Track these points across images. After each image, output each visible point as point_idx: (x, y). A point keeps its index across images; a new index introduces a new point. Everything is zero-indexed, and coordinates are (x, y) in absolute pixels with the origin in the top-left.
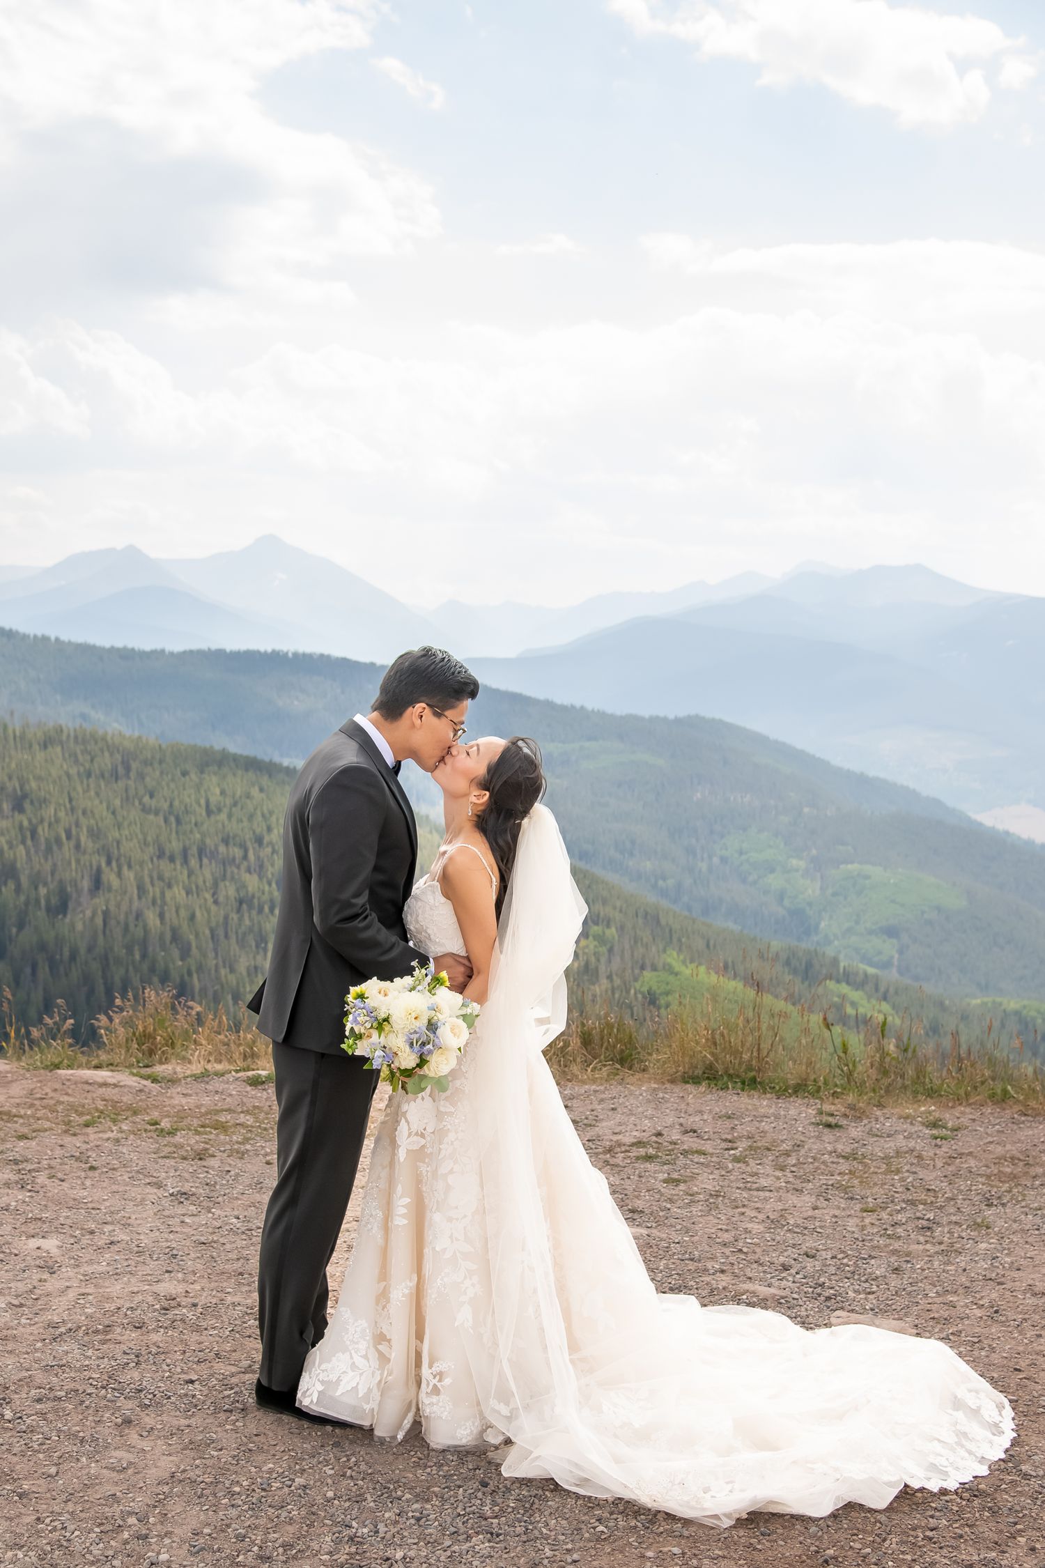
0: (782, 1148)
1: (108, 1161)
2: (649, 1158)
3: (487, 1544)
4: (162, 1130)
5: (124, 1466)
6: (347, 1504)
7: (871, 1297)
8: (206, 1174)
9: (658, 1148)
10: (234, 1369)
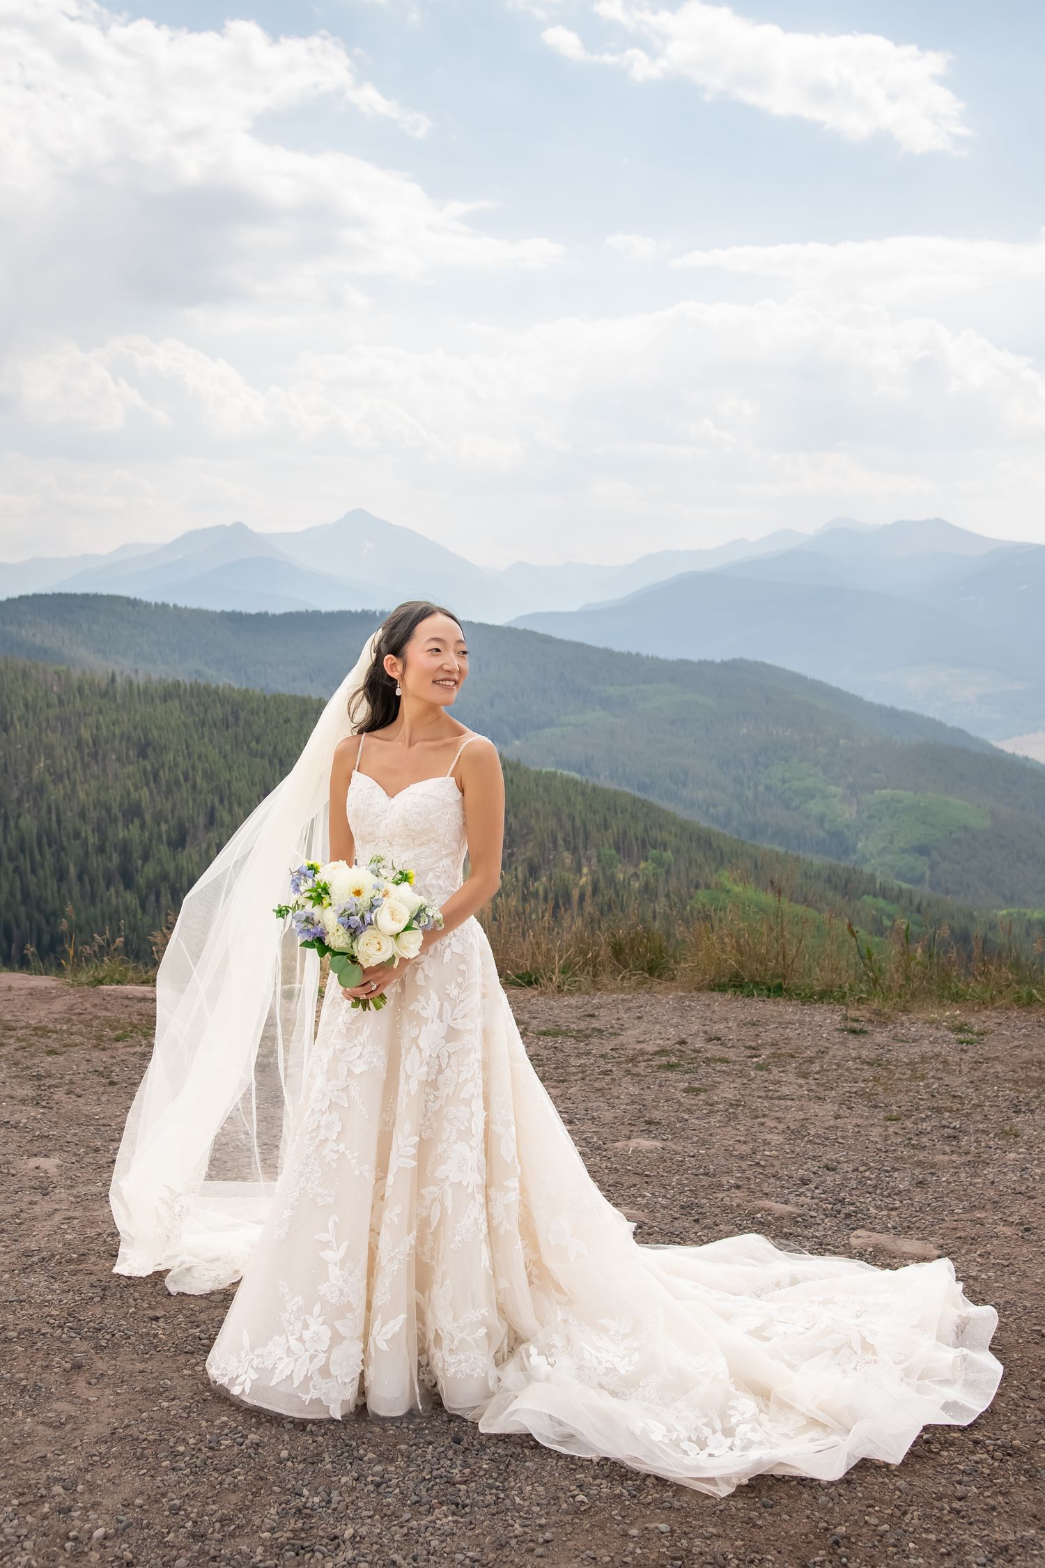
0: (806, 1055)
1: (130, 1076)
2: (670, 1067)
7: (894, 1213)
9: (681, 1056)
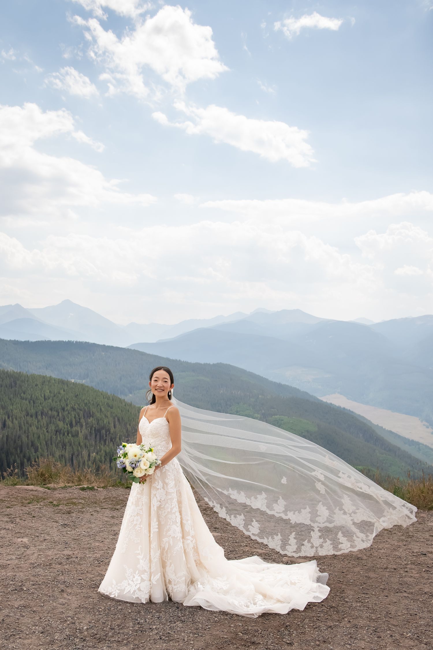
1: (38, 515)
3: (181, 624)
4: (55, 505)
5: (64, 603)
6: (136, 614)
8: (71, 518)
10: (93, 576)
